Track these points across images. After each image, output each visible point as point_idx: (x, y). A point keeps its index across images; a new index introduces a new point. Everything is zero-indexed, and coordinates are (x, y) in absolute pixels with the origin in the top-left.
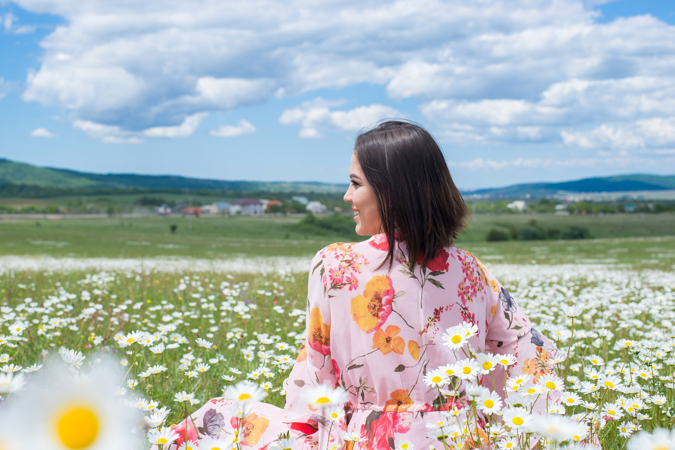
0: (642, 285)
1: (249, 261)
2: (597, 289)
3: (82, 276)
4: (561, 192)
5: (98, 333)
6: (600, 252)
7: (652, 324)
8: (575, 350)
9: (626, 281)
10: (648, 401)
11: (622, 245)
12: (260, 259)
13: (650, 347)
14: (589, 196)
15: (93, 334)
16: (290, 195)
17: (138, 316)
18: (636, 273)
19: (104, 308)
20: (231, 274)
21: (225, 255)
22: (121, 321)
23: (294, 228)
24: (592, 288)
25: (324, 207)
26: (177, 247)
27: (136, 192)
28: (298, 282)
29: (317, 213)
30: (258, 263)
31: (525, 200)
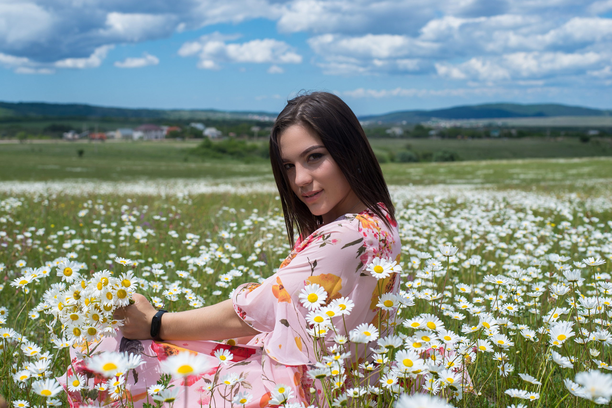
1: (150, 183)
2: (466, 211)
4: (434, 119)
6: (469, 173)
9: (491, 203)
11: (488, 167)
14: (458, 123)
16: (188, 122)
17: (40, 242)
19: (8, 235)
20: (131, 197)
22: (24, 247)
23: (193, 152)
24: (462, 210)
25: (219, 133)
26: (84, 170)
27: (45, 119)
28: (194, 204)
29: (213, 138)
30: (158, 185)
31: (402, 126)
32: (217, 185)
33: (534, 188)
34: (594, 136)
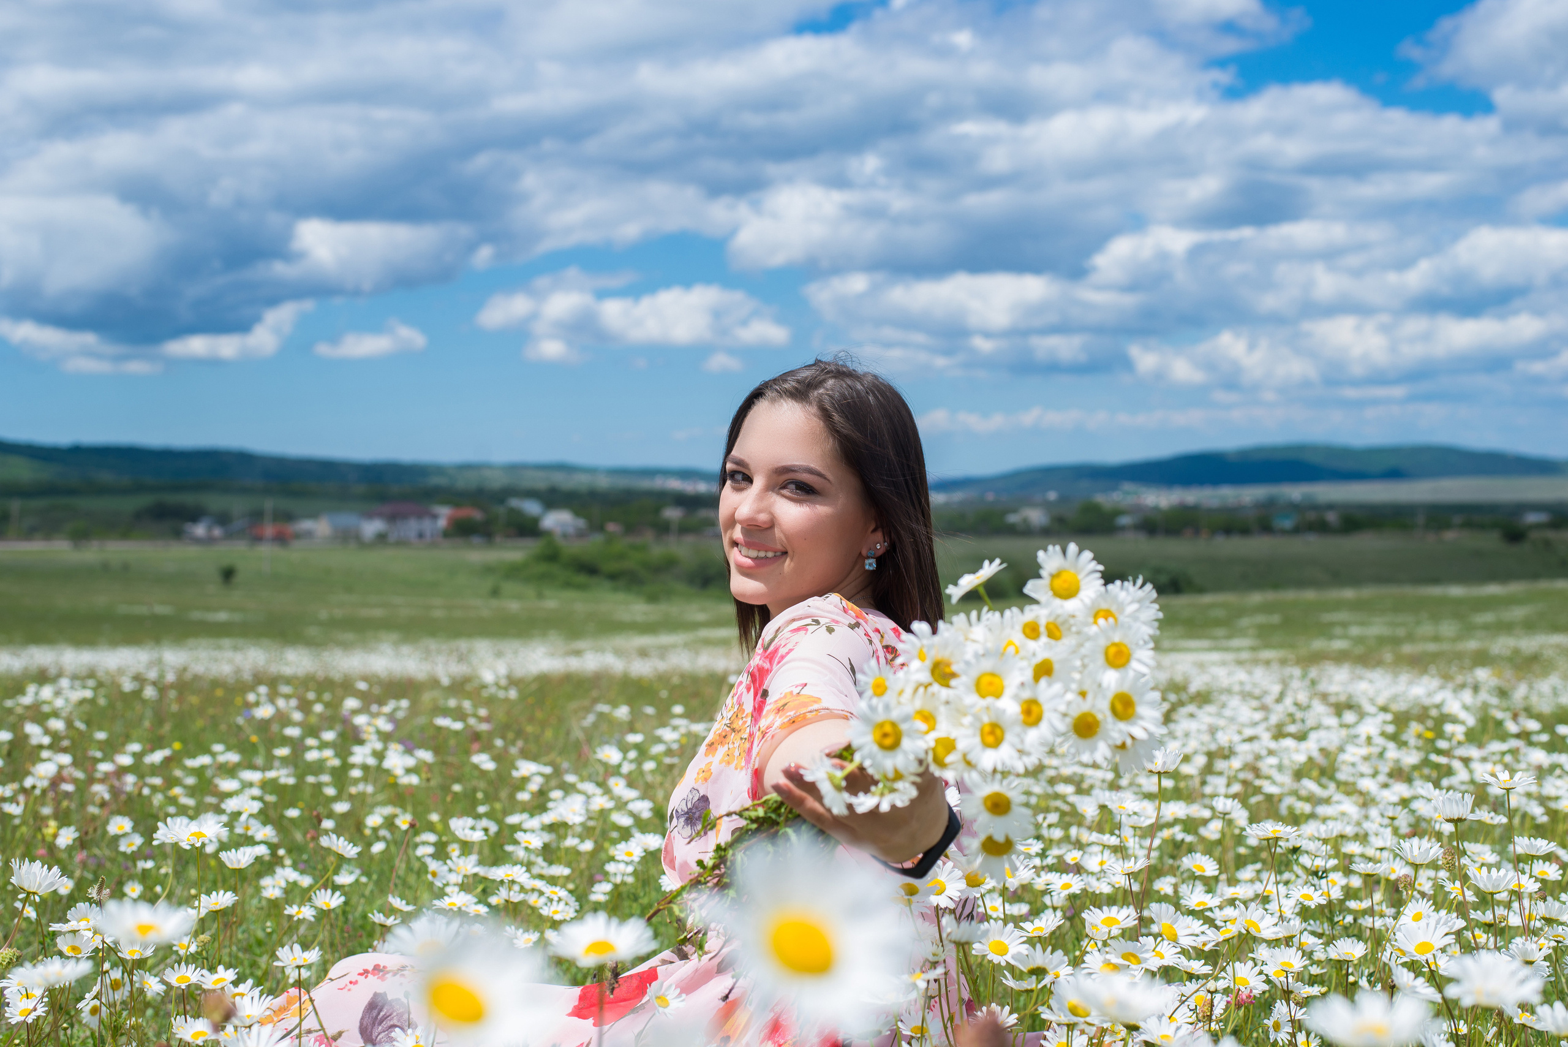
0: (1311, 698)
1: (405, 649)
2: (1210, 709)
3: (16, 687)
4: (1128, 486)
5: (63, 819)
6: (1217, 623)
7: (1332, 786)
8: (1159, 848)
9: (1276, 689)
10: (1319, 955)
11: (1266, 608)
12: (432, 644)
13: (1323, 836)
14: (1191, 496)
15: (53, 824)
16: (502, 495)
17: (157, 781)
18: (1297, 672)
19: (75, 764)
20: (365, 679)
21: (350, 636)
22: (115, 792)
23: (513, 572)
24: (1200, 707)
25: (581, 523)
26: (237, 617)
27: (138, 489)
28: (523, 697)
29: (565, 536)
30: (427, 654)
31: (1046, 505)
32: (578, 653)
33: (1388, 657)
34: (1538, 526)
